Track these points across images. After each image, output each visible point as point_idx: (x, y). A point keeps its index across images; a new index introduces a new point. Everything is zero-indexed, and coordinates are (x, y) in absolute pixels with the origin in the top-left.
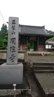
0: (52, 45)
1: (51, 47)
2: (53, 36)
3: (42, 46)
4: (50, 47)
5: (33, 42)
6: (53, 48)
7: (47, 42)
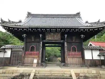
0: (100, 50)
1: (99, 56)
2: (98, 28)
4: (95, 55)
5: (60, 45)
6: (102, 58)
7: (91, 45)
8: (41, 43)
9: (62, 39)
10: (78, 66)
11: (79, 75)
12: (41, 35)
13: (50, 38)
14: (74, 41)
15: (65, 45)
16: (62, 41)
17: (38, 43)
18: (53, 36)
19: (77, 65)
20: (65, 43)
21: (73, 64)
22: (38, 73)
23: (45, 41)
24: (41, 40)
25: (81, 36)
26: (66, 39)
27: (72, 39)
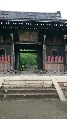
3: (57, 57)
8: (13, 45)
9: (40, 41)
10: (59, 73)
11: (63, 85)
12: (12, 35)
13: (25, 40)
14: (54, 42)
15: (44, 48)
16: (40, 43)
17: (9, 46)
18: (29, 36)
19: (57, 72)
20: (44, 46)
21: (53, 71)
22: (7, 83)
23: (17, 43)
24: (13, 42)
25: (64, 36)
26: (44, 41)
27: (52, 41)
